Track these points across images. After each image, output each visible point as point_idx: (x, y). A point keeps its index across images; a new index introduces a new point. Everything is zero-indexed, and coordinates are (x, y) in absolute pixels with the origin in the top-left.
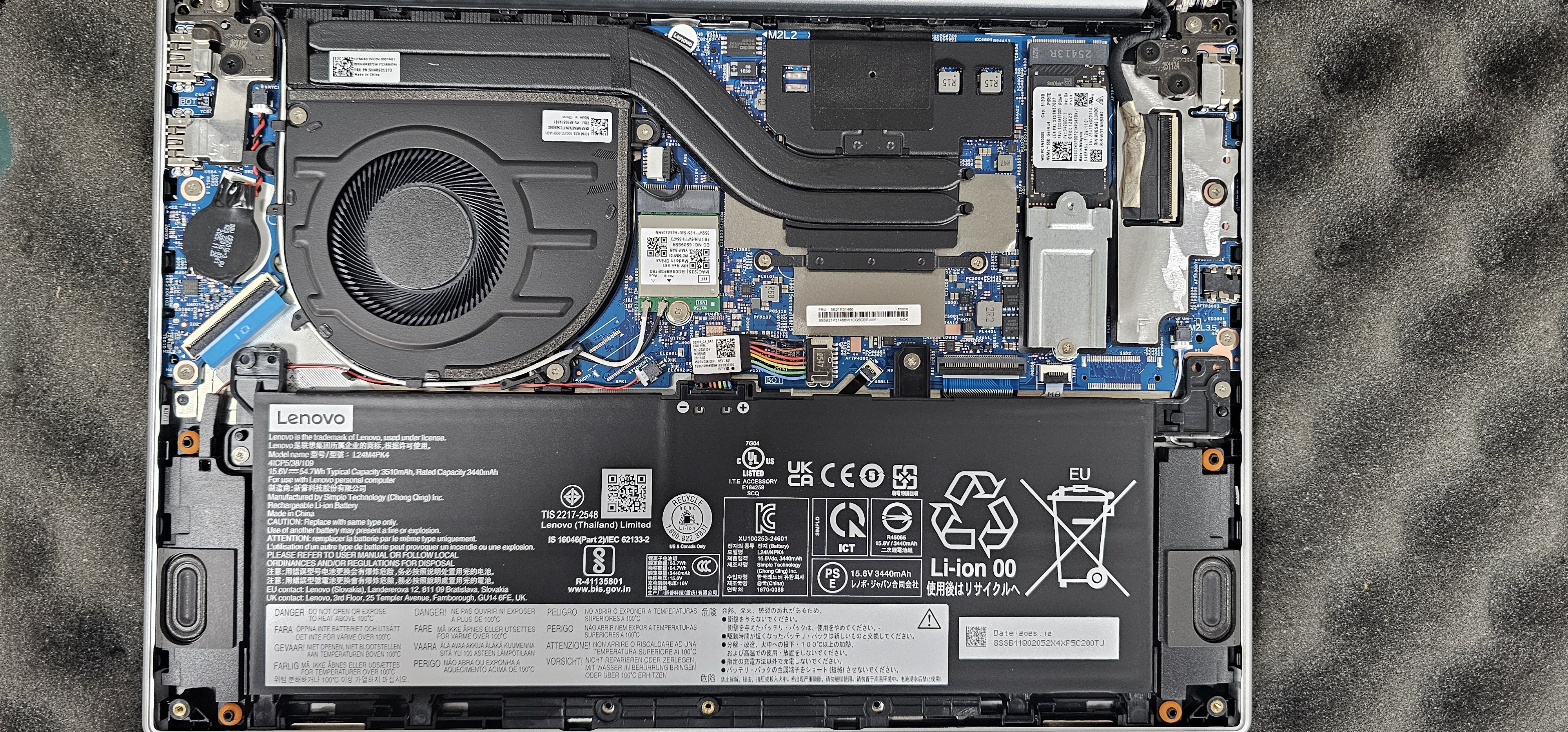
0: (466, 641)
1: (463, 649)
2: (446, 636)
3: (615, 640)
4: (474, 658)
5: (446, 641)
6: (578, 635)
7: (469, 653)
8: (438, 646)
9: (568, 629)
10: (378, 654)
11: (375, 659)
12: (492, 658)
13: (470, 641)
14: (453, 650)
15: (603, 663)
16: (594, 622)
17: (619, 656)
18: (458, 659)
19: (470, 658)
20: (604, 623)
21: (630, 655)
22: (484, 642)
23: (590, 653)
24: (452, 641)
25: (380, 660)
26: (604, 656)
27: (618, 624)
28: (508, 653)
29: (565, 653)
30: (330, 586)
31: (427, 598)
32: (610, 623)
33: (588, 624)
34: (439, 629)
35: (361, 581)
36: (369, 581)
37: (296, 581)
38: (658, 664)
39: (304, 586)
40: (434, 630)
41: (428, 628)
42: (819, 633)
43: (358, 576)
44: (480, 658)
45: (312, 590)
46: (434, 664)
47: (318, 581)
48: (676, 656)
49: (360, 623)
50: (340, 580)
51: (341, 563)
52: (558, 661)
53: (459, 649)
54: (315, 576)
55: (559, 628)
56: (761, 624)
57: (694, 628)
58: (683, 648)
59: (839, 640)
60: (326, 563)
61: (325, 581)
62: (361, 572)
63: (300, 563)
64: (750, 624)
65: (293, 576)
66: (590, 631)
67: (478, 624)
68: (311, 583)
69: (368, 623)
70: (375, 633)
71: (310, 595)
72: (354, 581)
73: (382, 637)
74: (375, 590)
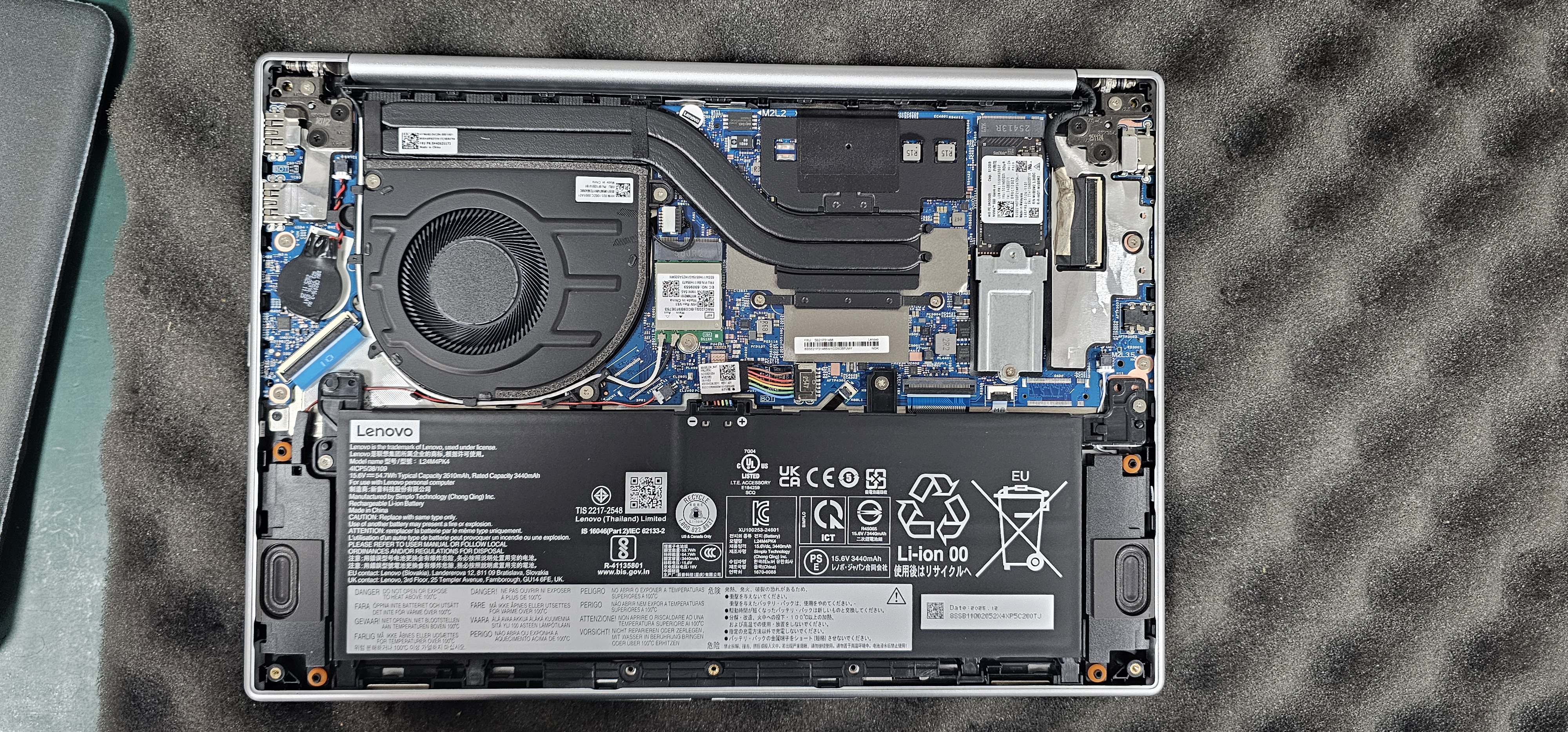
0: (513, 616)
1: (511, 622)
2: (497, 611)
3: (636, 614)
4: (520, 629)
5: (497, 615)
6: (606, 610)
7: (516, 626)
8: (490, 619)
9: (598, 605)
10: (440, 626)
11: (438, 631)
12: (535, 629)
13: (517, 616)
14: (503, 623)
15: (627, 633)
16: (619, 599)
17: (640, 627)
18: (507, 630)
19: (517, 630)
20: (628, 600)
21: (649, 627)
22: (529, 616)
23: (616, 625)
24: (502, 616)
25: (443, 631)
26: (628, 627)
27: (639, 600)
28: (548, 625)
29: (595, 625)
30: (401, 570)
31: (481, 580)
32: (633, 600)
33: (614, 600)
34: (491, 606)
35: (427, 565)
36: (433, 566)
37: (373, 566)
38: (672, 634)
39: (379, 570)
40: (487, 606)
41: (482, 605)
42: (805, 608)
43: (424, 562)
44: (525, 629)
45: (386, 574)
46: (487, 634)
47: (391, 566)
48: (688, 627)
49: (425, 601)
50: (409, 565)
51: (410, 551)
52: (589, 631)
53: (508, 622)
54: (388, 561)
55: (590, 604)
56: (757, 601)
57: (702, 603)
58: (693, 620)
59: (822, 614)
60: (398, 551)
61: (397, 566)
62: (427, 558)
63: (376, 551)
64: (748, 600)
65: (370, 562)
66: (616, 607)
67: (523, 601)
68: (385, 568)
69: (432, 601)
70: (438, 609)
71: (384, 577)
72: (421, 566)
73: (443, 613)
74: (438, 573)
